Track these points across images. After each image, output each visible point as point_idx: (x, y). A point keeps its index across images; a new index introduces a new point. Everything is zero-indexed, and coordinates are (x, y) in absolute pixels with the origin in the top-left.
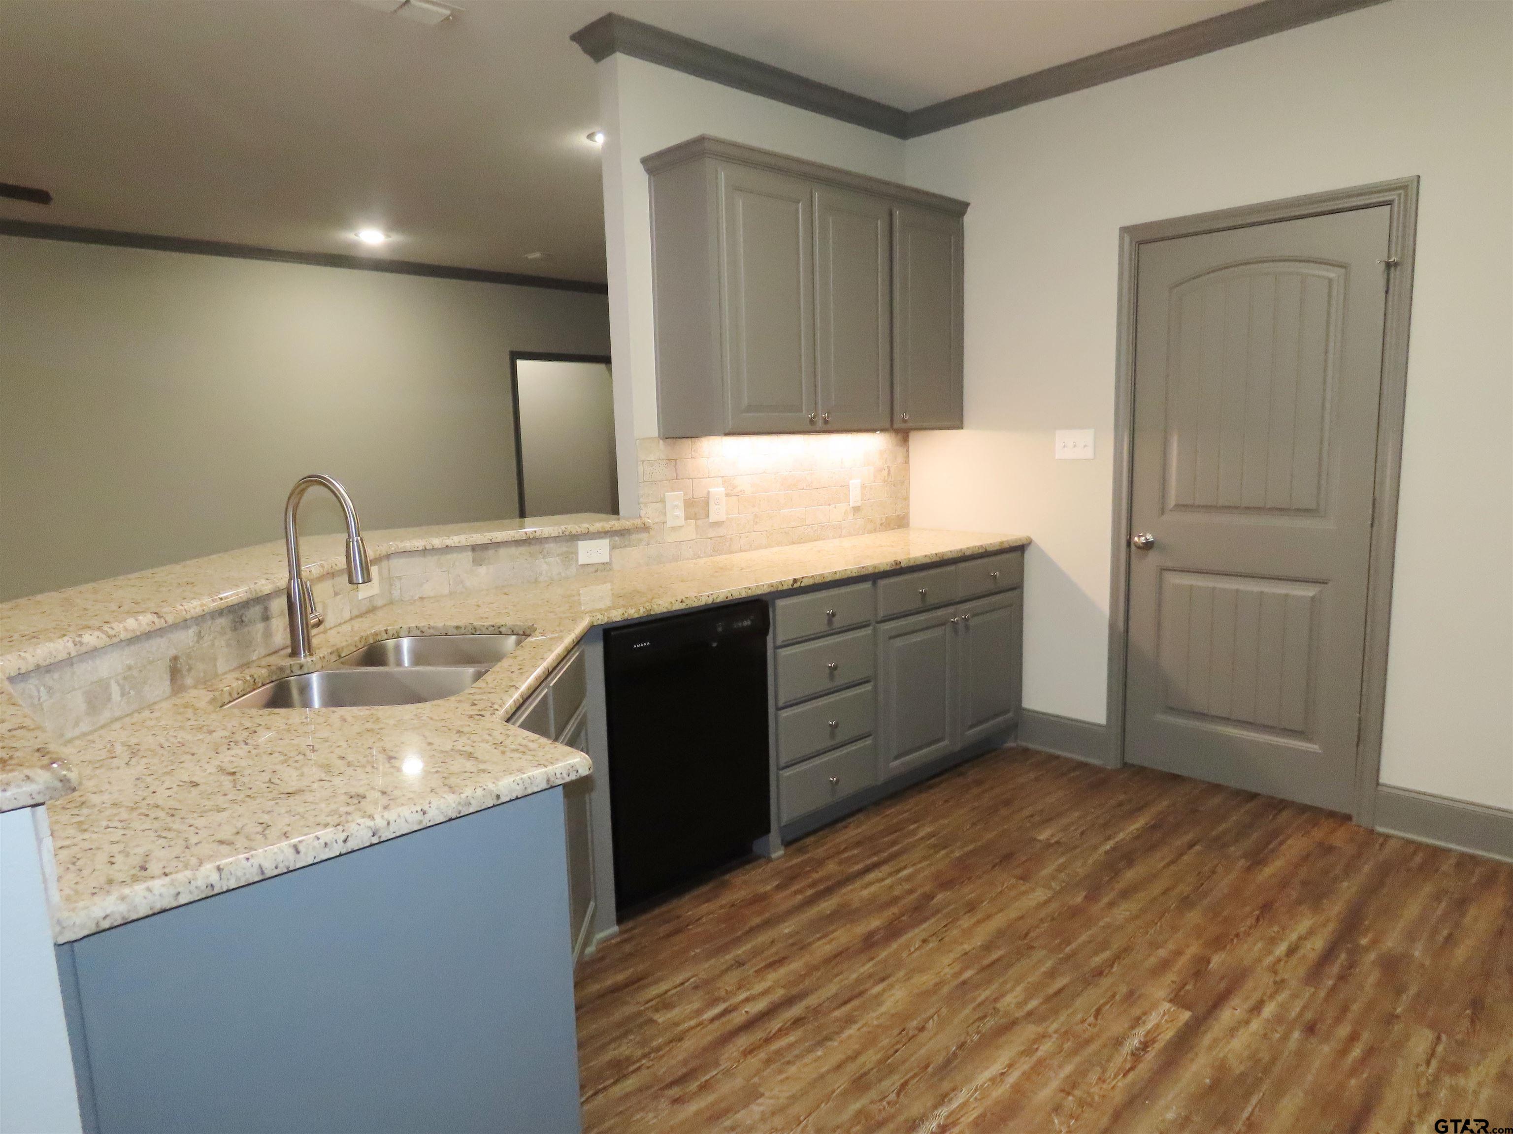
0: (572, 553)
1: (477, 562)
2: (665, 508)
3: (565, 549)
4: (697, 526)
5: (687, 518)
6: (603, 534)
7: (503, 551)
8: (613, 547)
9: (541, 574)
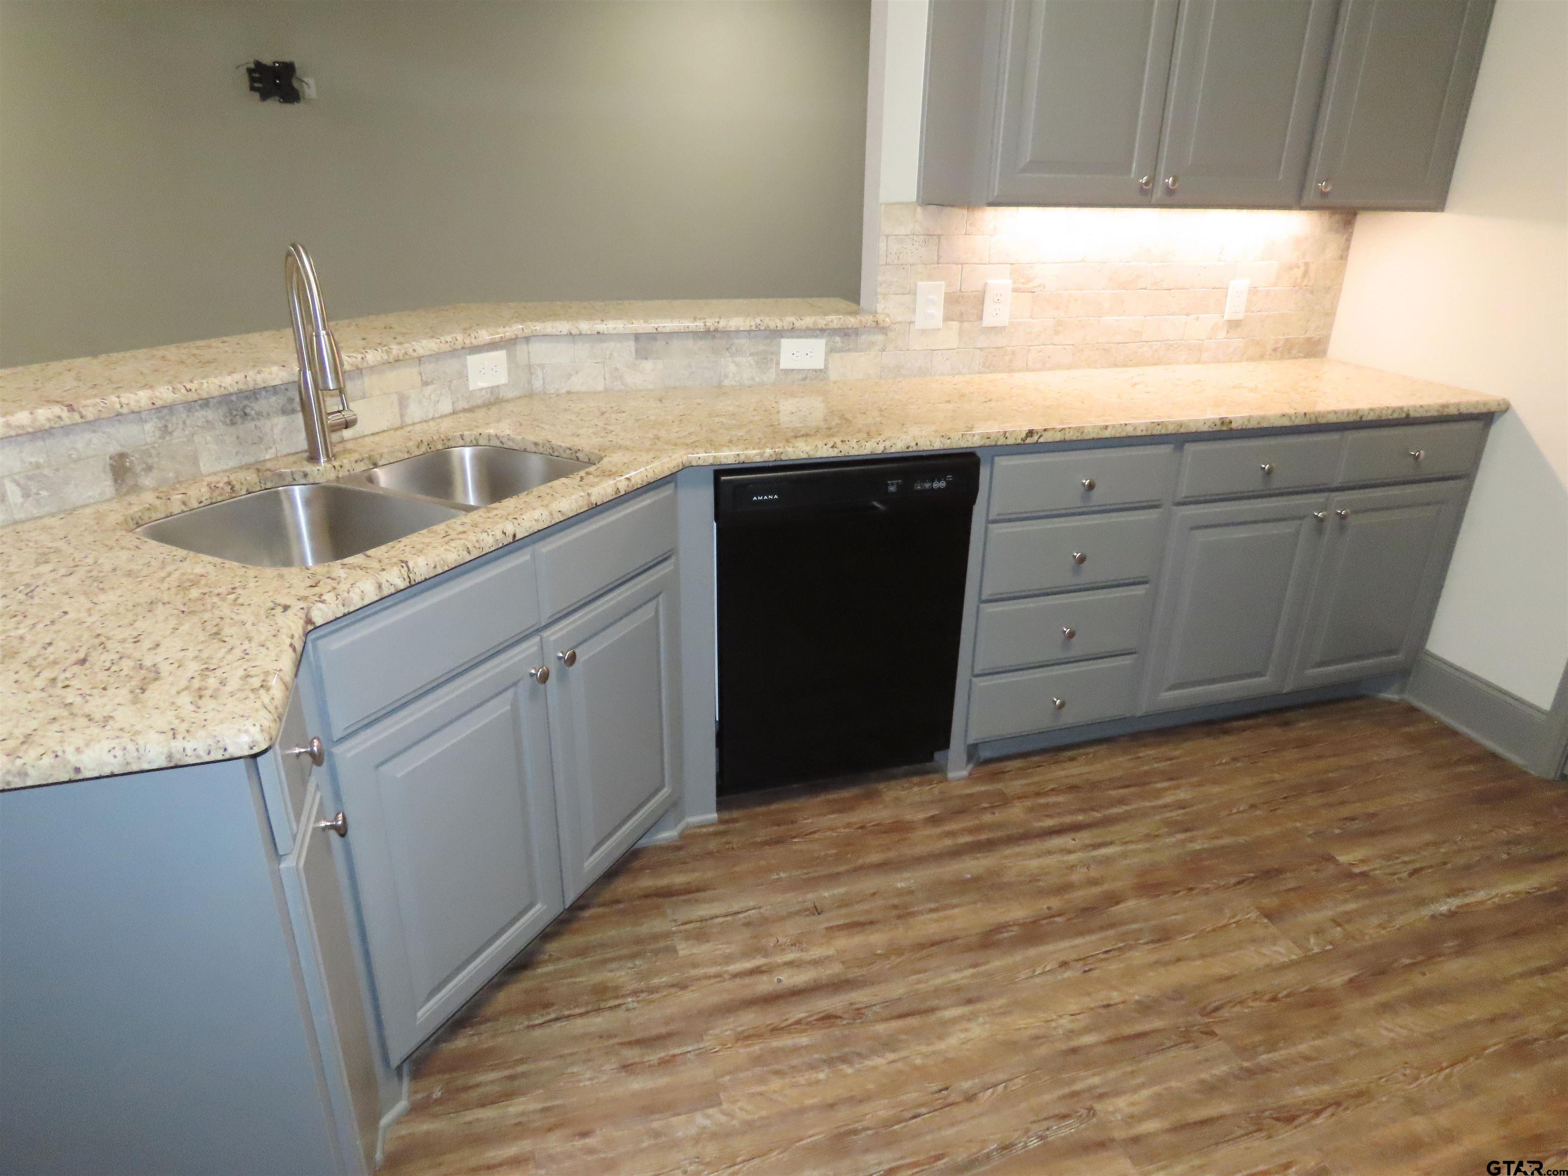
0: (772, 353)
1: (642, 354)
2: (915, 301)
3: (761, 348)
4: (961, 332)
5: (947, 319)
6: (819, 332)
7: (675, 343)
8: (831, 350)
9: (726, 376)
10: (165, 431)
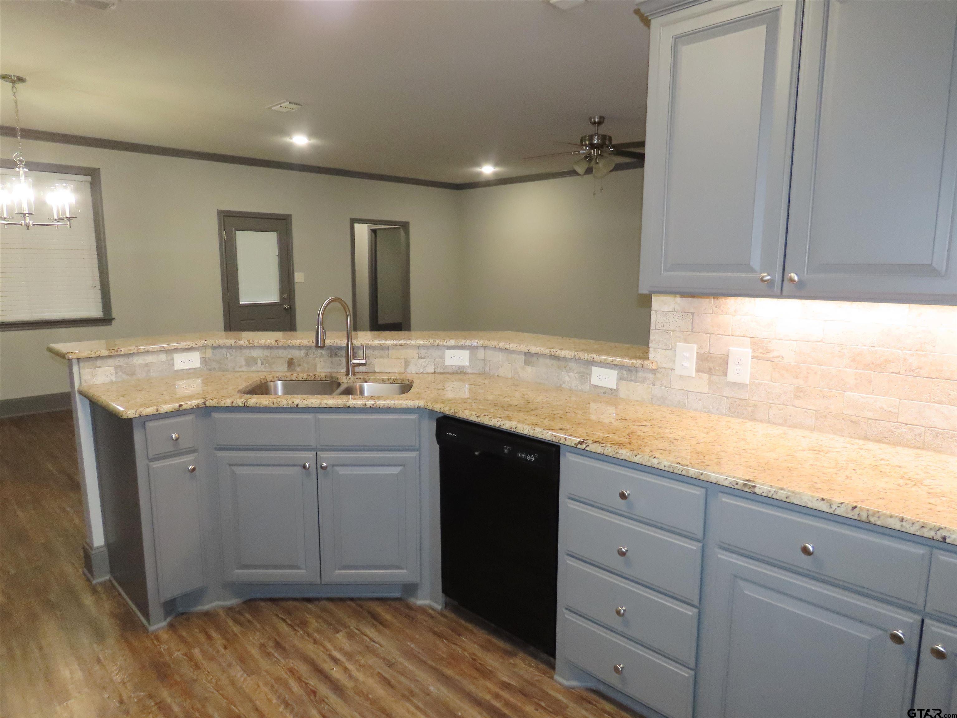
0: (587, 374)
1: (527, 363)
2: (675, 356)
3: (582, 370)
4: (710, 382)
5: (698, 371)
6: (613, 366)
7: (541, 360)
8: (621, 378)
9: (564, 383)
10: (307, 354)
